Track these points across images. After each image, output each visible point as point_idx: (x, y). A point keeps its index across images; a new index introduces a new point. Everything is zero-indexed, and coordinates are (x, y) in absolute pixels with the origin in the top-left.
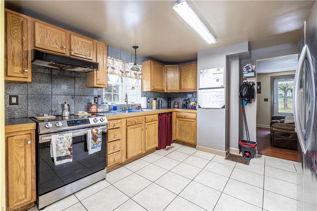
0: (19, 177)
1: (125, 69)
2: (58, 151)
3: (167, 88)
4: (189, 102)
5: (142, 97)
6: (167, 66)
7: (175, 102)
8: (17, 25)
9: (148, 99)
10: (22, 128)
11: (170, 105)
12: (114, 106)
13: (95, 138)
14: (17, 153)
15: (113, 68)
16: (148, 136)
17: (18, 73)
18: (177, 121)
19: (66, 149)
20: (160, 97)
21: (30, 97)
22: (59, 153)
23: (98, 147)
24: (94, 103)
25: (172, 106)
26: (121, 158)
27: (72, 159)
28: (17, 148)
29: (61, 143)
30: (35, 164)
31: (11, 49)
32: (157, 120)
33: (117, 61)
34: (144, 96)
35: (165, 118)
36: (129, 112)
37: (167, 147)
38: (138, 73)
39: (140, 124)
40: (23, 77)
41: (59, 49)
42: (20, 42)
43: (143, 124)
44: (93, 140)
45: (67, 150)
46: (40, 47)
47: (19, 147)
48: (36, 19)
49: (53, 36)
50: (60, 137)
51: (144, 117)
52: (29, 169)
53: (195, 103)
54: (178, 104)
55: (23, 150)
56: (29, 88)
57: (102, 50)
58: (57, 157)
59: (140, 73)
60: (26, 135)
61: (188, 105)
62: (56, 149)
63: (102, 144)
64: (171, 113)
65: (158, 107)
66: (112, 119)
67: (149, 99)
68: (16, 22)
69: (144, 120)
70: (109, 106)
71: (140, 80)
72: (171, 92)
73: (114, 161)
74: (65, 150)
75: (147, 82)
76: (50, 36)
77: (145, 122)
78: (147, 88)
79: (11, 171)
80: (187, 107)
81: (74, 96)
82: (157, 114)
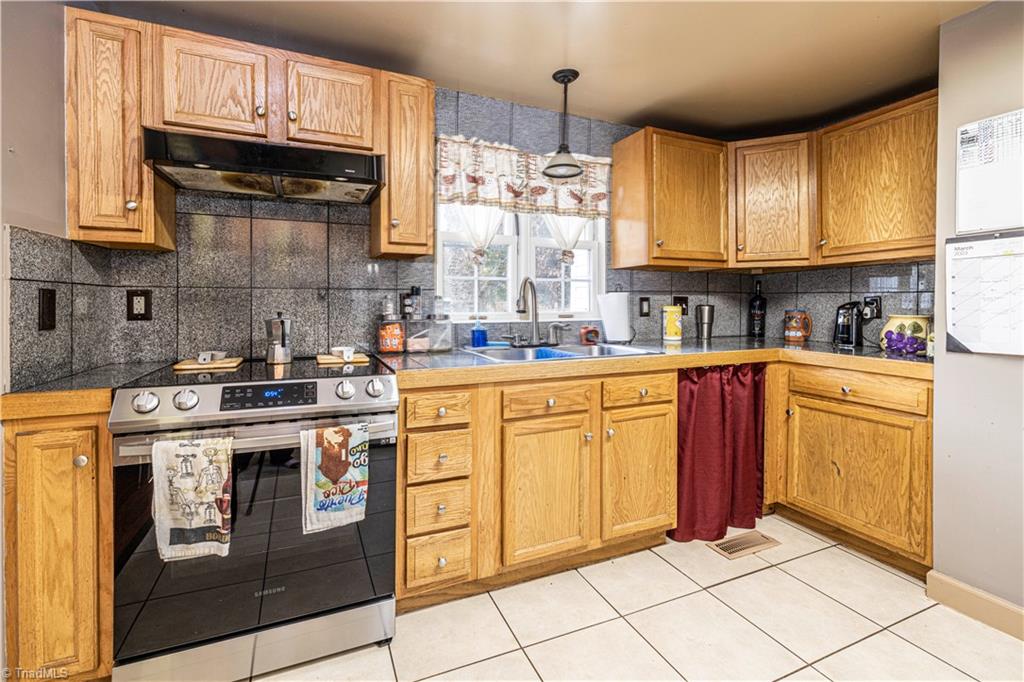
0: (54, 581)
1: (529, 178)
2: (176, 507)
3: (738, 250)
4: (879, 316)
5: (608, 292)
6: (740, 144)
7: (786, 312)
8: (107, 58)
9: (642, 300)
10: (61, 404)
11: (762, 328)
12: (474, 328)
13: (333, 466)
14: (48, 495)
15: (474, 180)
16: (619, 471)
17: (111, 216)
18: (796, 411)
19: (205, 500)
20: (708, 293)
21: (185, 297)
22: (178, 514)
23: (346, 504)
24: (394, 318)
25: (771, 332)
26: (474, 561)
27: (227, 545)
28: (49, 475)
29: (188, 474)
30: (112, 540)
31: (89, 139)
32: (670, 402)
33: (493, 151)
34: (619, 289)
35: (723, 389)
36: (538, 356)
37: (733, 533)
38: (592, 191)
39: (576, 416)
40: (125, 226)
41: (245, 121)
42: (116, 112)
43: (587, 415)
44: (326, 474)
45: (210, 506)
46: (178, 121)
47: (53, 474)
48: (167, 27)
49: (223, 76)
50: (182, 451)
51: (598, 381)
52: (85, 555)
53: (923, 324)
54: (806, 325)
55: (69, 484)
56: (181, 265)
57: (411, 108)
58: (172, 530)
59: (602, 189)
60: (75, 433)
61: (867, 331)
62: (169, 497)
63: (369, 492)
64: (759, 368)
65: (694, 337)
66: (428, 385)
67: (647, 299)
68: (104, 45)
69: (597, 397)
70: (456, 327)
71: (602, 222)
72: (764, 269)
73: (438, 567)
74: (202, 503)
75: (631, 227)
76: (212, 77)
77: (604, 409)
78: (634, 249)
79: (25, 556)
80: (866, 343)
81: (328, 289)
82: (672, 371)
